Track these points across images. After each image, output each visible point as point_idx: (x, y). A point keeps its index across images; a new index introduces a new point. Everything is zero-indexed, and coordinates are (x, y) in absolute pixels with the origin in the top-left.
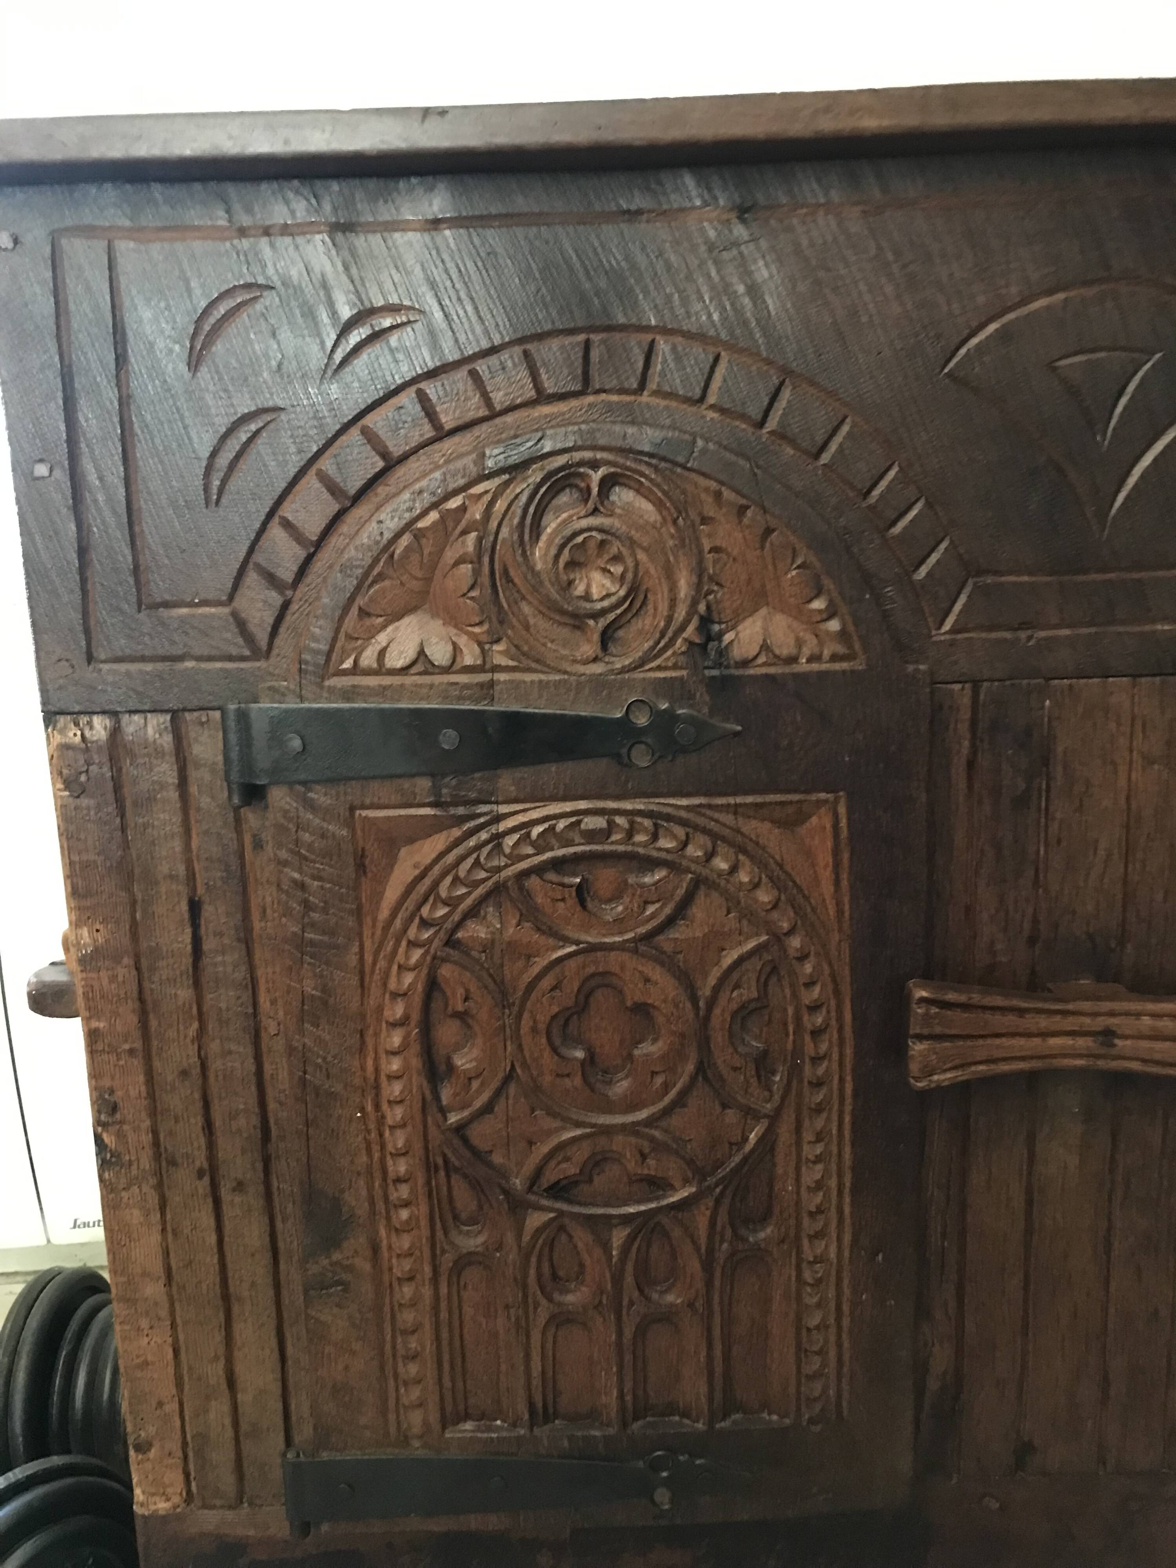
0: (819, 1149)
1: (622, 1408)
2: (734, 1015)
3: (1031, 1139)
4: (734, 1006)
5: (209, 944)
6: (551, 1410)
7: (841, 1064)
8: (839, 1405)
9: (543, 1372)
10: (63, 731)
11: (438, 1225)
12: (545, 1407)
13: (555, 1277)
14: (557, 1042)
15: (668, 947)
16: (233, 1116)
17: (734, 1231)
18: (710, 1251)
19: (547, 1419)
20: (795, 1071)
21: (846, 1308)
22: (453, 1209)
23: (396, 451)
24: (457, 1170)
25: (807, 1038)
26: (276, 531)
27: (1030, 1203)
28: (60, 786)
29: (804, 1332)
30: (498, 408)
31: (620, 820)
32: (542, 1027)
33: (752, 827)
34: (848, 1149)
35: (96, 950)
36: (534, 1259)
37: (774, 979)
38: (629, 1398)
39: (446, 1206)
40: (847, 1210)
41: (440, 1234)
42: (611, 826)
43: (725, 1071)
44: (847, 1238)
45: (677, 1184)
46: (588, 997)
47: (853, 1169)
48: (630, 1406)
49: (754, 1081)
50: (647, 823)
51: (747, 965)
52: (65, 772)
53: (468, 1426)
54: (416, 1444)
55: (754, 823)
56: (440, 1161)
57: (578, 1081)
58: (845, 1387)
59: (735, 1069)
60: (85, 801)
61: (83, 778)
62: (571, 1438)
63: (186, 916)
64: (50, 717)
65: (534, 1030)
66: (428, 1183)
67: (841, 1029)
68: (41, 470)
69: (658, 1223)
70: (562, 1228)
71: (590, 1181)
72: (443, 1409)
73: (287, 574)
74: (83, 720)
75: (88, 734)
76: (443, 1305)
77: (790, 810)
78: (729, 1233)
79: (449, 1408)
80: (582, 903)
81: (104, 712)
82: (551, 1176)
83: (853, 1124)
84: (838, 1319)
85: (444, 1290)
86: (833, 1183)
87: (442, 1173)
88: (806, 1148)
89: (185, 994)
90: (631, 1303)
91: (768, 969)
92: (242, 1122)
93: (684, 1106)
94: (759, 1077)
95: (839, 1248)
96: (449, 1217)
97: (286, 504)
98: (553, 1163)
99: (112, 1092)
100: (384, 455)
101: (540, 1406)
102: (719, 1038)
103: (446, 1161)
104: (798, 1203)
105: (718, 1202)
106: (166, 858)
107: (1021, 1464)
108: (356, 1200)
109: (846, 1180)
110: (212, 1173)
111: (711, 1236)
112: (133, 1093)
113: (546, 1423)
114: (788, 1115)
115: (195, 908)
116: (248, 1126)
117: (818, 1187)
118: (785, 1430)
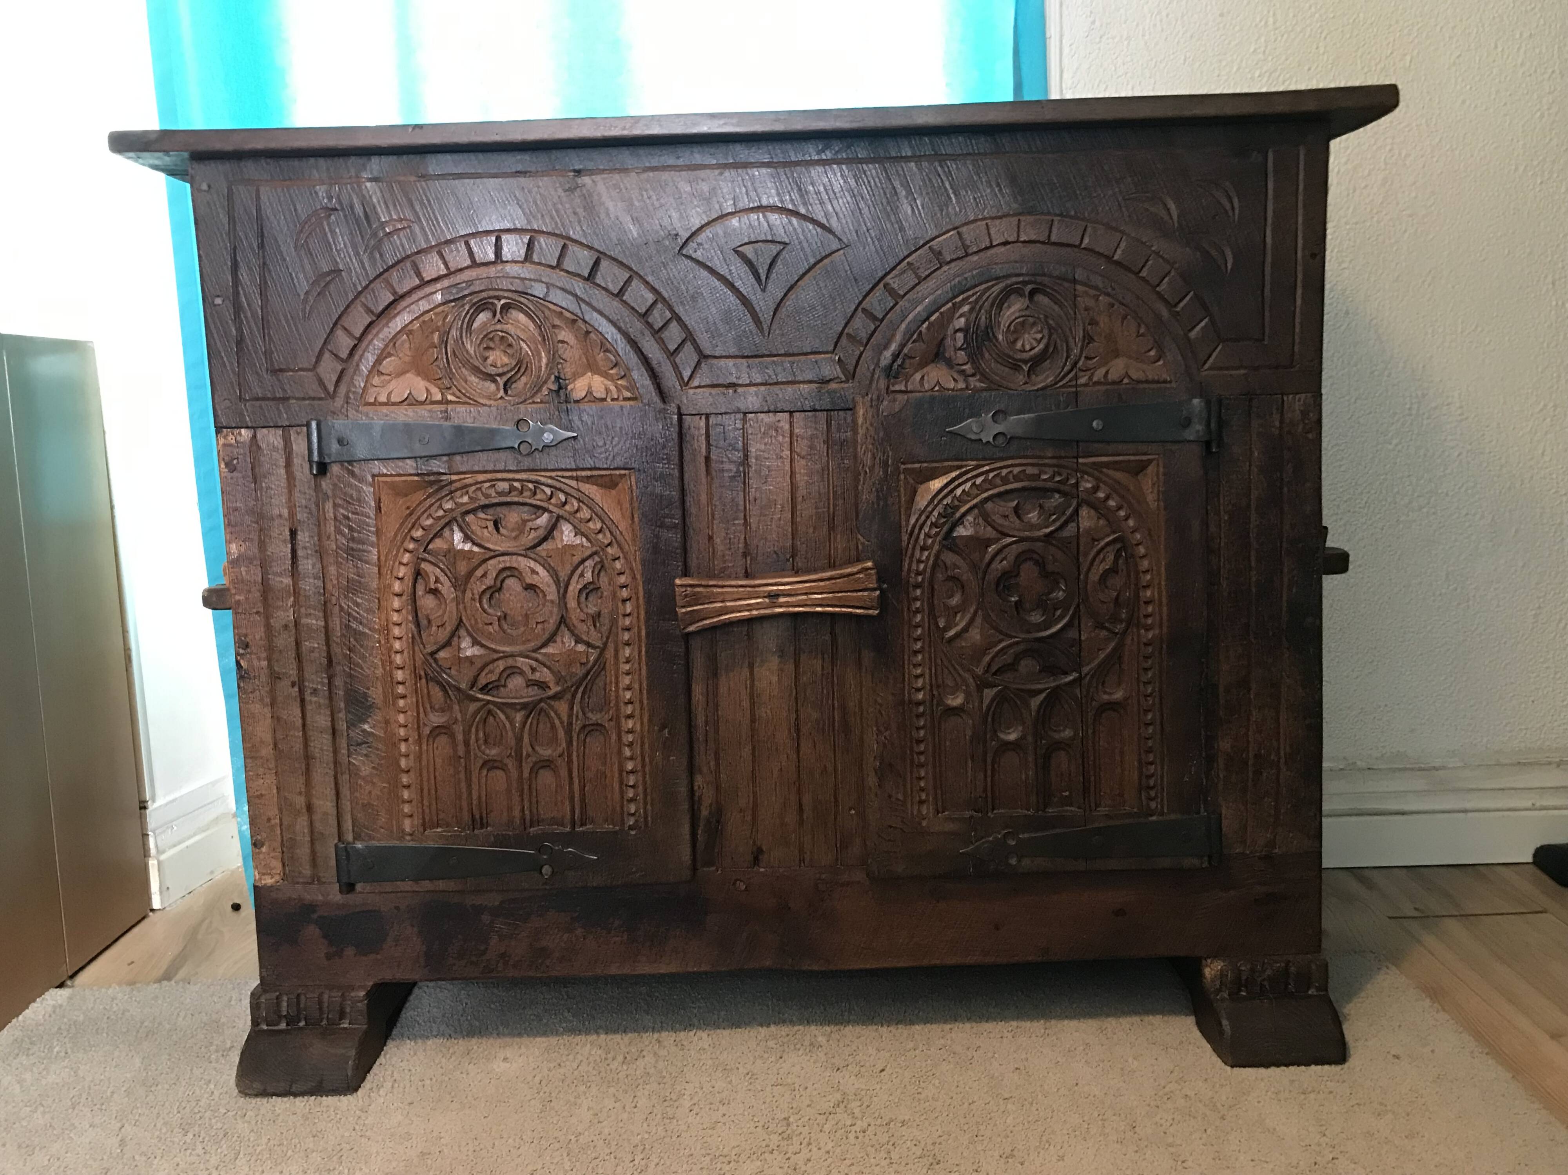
0: (627, 667)
1: (523, 819)
2: (580, 591)
3: (751, 666)
4: (580, 587)
5: (300, 553)
6: (485, 821)
7: (638, 617)
8: (646, 818)
9: (479, 797)
10: (225, 437)
11: (421, 710)
12: (481, 818)
13: (486, 742)
14: (486, 606)
15: (544, 554)
16: (312, 650)
17: (584, 714)
18: (570, 724)
19: (482, 826)
20: (614, 622)
21: (647, 760)
22: (430, 703)
23: (401, 292)
24: (432, 679)
25: (620, 604)
26: (339, 332)
27: (753, 704)
28: (223, 466)
29: (624, 774)
30: (452, 270)
31: (516, 484)
32: (477, 597)
33: (587, 488)
34: (644, 668)
35: (240, 556)
36: (473, 730)
37: (602, 574)
38: (527, 812)
39: (426, 699)
40: (645, 702)
41: (422, 715)
42: (512, 489)
43: (576, 622)
44: (646, 720)
45: (551, 685)
46: (503, 581)
47: (648, 678)
48: (528, 817)
49: (592, 628)
50: (531, 486)
51: (587, 563)
52: (226, 458)
53: (439, 830)
54: (408, 838)
55: (587, 486)
56: (422, 673)
57: (496, 627)
58: (649, 807)
59: (583, 621)
60: (235, 474)
61: (235, 462)
62: (495, 837)
63: (289, 538)
64: (219, 429)
65: (473, 599)
66: (416, 684)
67: (638, 598)
68: (218, 301)
69: (542, 709)
70: (490, 712)
71: (505, 686)
72: (424, 819)
73: (344, 355)
74: (236, 431)
75: (238, 438)
76: (424, 756)
77: (607, 479)
78: (580, 714)
79: (427, 819)
80: (497, 529)
81: (247, 427)
82: (482, 681)
83: (647, 652)
84: (643, 766)
85: (424, 747)
86: (636, 686)
87: (424, 681)
88: (622, 666)
89: (287, 581)
90: (528, 756)
91: (599, 566)
92: (316, 654)
93: (555, 642)
94: (595, 626)
95: (642, 723)
96: (428, 706)
97: (343, 318)
98: (484, 674)
99: (246, 636)
100: (394, 293)
101: (478, 816)
102: (572, 604)
103: (426, 675)
104: (617, 697)
105: (574, 696)
106: (278, 506)
107: (756, 861)
108: (376, 694)
109: (645, 685)
110: (300, 684)
111: (570, 716)
112: (258, 637)
113: (482, 828)
114: (611, 647)
115: (293, 533)
116: (320, 657)
117: (628, 688)
118: (616, 833)
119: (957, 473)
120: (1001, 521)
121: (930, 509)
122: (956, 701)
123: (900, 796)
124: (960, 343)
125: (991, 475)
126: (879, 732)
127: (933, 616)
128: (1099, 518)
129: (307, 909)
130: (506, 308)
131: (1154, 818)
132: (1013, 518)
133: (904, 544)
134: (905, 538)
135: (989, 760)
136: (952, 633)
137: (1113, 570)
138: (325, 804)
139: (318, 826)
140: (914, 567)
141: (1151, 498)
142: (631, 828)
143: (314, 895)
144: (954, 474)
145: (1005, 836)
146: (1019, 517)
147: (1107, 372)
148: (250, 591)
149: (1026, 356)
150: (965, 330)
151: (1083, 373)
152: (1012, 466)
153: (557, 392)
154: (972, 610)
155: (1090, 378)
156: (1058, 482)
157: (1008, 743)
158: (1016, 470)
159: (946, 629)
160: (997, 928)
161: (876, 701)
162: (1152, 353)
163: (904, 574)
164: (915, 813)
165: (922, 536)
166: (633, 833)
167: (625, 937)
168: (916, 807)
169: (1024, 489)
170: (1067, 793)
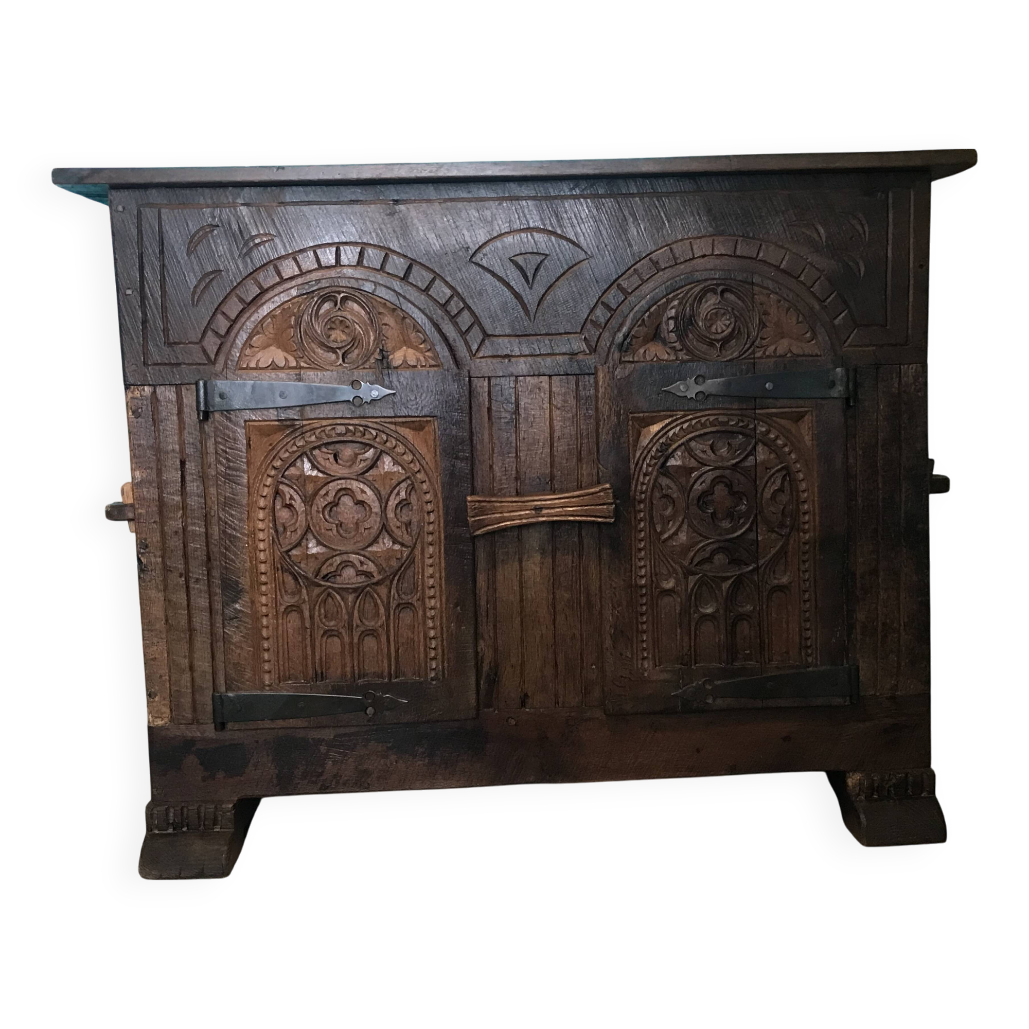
0: (430, 561)
1: (353, 673)
2: (397, 505)
3: (520, 561)
4: (396, 502)
5: (187, 478)
6: (324, 675)
7: (439, 525)
8: (443, 672)
9: (321, 658)
10: (133, 392)
11: (279, 593)
13: (326, 616)
14: (327, 517)
15: (371, 479)
16: (196, 549)
17: (399, 595)
18: (389, 603)
20: (421, 528)
21: (444, 629)
22: (284, 587)
23: (266, 287)
24: (286, 570)
25: (426, 515)
26: (220, 316)
27: (521, 588)
28: (131, 413)
29: (428, 639)
30: (304, 271)
32: (321, 510)
34: (443, 562)
35: (144, 480)
36: (317, 608)
37: (413, 493)
38: (356, 668)
39: (281, 585)
40: (443, 587)
41: (279, 597)
42: (348, 431)
43: (393, 528)
44: (444, 598)
45: (375, 574)
46: (340, 498)
47: (445, 569)
49: (405, 532)
50: (362, 429)
51: (402, 485)
52: (133, 408)
53: (290, 682)
54: (267, 688)
55: (403, 429)
56: (279, 566)
57: (335, 532)
58: (445, 664)
59: (398, 527)
60: (140, 420)
61: (140, 410)
62: (331, 686)
63: (179, 466)
64: (128, 386)
65: (318, 512)
66: (275, 575)
67: (439, 511)
68: (129, 292)
69: (367, 592)
70: (329, 595)
71: (340, 575)
72: (279, 674)
73: (223, 332)
74: (141, 388)
75: (142, 393)
76: (280, 627)
77: (417, 424)
78: (396, 595)
79: (281, 674)
80: (336, 460)
81: (149, 385)
82: (324, 571)
83: (445, 550)
84: (442, 634)
85: (280, 621)
86: (437, 575)
87: (280, 572)
88: (426, 560)
89: (178, 498)
90: (357, 626)
91: (411, 487)
93: (378, 542)
94: (407, 530)
95: (441, 603)
96: (283, 590)
97: (223, 306)
98: (325, 566)
99: (146, 540)
100: (261, 287)
101: (319, 672)
102: (390, 515)
103: (282, 567)
104: (423, 583)
105: (391, 582)
106: (172, 443)
107: (523, 704)
108: (245, 582)
109: (443, 574)
110: (186, 575)
111: (389, 597)
112: (155, 540)
113: (322, 680)
114: (419, 546)
115: (183, 463)
116: (201, 555)
117: (431, 576)
118: (421, 683)
119: (670, 420)
120: (701, 455)
121: (650, 446)
122: (669, 584)
123: (629, 655)
124: (671, 327)
125: (694, 422)
126: (614, 608)
127: (652, 524)
128: (770, 453)
129: (189, 744)
130: (344, 299)
131: (811, 669)
132: (709, 452)
133: (632, 471)
134: (633, 466)
135: (693, 628)
136: (666, 536)
137: (781, 490)
138: (203, 665)
139: (198, 681)
140: (639, 488)
141: (808, 439)
142: (432, 679)
143: (194, 732)
144: (667, 421)
145: (704, 683)
146: (713, 452)
147: (776, 349)
148: (149, 506)
149: (719, 337)
150: (675, 318)
151: (758, 349)
152: (709, 415)
153: (381, 360)
154: (680, 519)
155: (764, 353)
156: (741, 427)
157: (706, 615)
158: (712, 418)
159: (662, 533)
160: (698, 751)
161: (611, 585)
162: (808, 335)
163: (632, 493)
164: (640, 666)
165: (645, 466)
166: (434, 682)
167: (427, 761)
168: (640, 662)
169: (717, 432)
170: (748, 652)
